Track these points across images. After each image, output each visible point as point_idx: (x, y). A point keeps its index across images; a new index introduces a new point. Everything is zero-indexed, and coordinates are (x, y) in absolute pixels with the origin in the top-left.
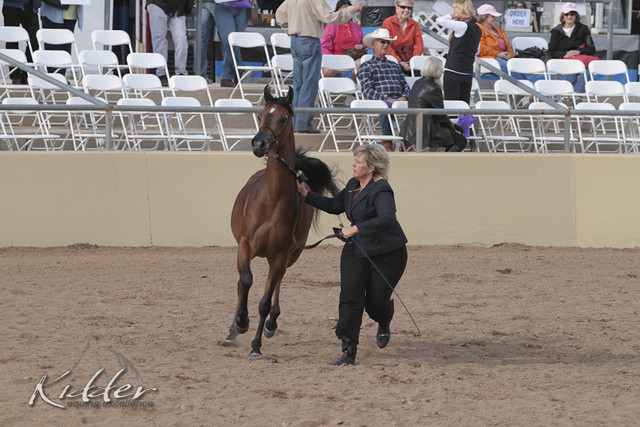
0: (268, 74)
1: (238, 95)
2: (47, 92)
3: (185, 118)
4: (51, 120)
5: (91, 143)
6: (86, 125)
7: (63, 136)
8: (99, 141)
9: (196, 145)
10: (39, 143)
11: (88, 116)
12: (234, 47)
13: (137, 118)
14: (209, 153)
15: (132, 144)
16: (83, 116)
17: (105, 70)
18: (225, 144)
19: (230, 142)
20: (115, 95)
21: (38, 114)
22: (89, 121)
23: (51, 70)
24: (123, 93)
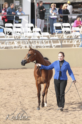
0: (62, 32)
1: (56, 36)
2: (17, 37)
3: (45, 41)
4: (18, 42)
5: (26, 47)
6: (25, 43)
7: (20, 46)
8: (27, 47)
9: (47, 47)
10: (15, 47)
11: (25, 41)
12: (55, 26)
13: (35, 42)
14: (50, 48)
15: (34, 47)
16: (24, 42)
17: (29, 32)
18: (53, 46)
19: (54, 46)
20: (30, 37)
21: (15, 41)
22: (25, 42)
23: (17, 32)
24: (32, 37)
